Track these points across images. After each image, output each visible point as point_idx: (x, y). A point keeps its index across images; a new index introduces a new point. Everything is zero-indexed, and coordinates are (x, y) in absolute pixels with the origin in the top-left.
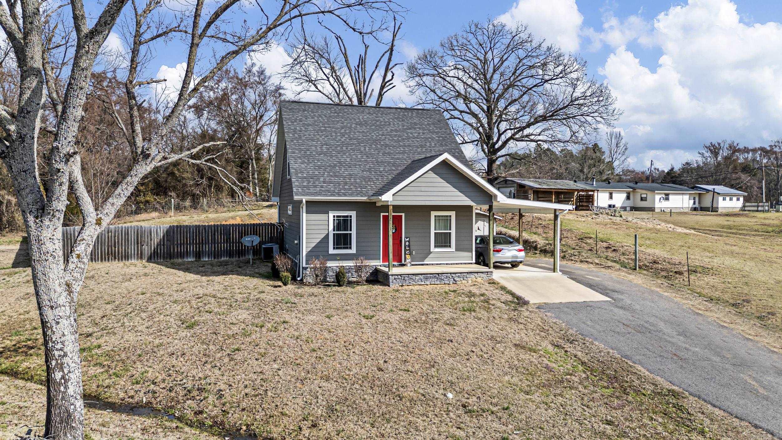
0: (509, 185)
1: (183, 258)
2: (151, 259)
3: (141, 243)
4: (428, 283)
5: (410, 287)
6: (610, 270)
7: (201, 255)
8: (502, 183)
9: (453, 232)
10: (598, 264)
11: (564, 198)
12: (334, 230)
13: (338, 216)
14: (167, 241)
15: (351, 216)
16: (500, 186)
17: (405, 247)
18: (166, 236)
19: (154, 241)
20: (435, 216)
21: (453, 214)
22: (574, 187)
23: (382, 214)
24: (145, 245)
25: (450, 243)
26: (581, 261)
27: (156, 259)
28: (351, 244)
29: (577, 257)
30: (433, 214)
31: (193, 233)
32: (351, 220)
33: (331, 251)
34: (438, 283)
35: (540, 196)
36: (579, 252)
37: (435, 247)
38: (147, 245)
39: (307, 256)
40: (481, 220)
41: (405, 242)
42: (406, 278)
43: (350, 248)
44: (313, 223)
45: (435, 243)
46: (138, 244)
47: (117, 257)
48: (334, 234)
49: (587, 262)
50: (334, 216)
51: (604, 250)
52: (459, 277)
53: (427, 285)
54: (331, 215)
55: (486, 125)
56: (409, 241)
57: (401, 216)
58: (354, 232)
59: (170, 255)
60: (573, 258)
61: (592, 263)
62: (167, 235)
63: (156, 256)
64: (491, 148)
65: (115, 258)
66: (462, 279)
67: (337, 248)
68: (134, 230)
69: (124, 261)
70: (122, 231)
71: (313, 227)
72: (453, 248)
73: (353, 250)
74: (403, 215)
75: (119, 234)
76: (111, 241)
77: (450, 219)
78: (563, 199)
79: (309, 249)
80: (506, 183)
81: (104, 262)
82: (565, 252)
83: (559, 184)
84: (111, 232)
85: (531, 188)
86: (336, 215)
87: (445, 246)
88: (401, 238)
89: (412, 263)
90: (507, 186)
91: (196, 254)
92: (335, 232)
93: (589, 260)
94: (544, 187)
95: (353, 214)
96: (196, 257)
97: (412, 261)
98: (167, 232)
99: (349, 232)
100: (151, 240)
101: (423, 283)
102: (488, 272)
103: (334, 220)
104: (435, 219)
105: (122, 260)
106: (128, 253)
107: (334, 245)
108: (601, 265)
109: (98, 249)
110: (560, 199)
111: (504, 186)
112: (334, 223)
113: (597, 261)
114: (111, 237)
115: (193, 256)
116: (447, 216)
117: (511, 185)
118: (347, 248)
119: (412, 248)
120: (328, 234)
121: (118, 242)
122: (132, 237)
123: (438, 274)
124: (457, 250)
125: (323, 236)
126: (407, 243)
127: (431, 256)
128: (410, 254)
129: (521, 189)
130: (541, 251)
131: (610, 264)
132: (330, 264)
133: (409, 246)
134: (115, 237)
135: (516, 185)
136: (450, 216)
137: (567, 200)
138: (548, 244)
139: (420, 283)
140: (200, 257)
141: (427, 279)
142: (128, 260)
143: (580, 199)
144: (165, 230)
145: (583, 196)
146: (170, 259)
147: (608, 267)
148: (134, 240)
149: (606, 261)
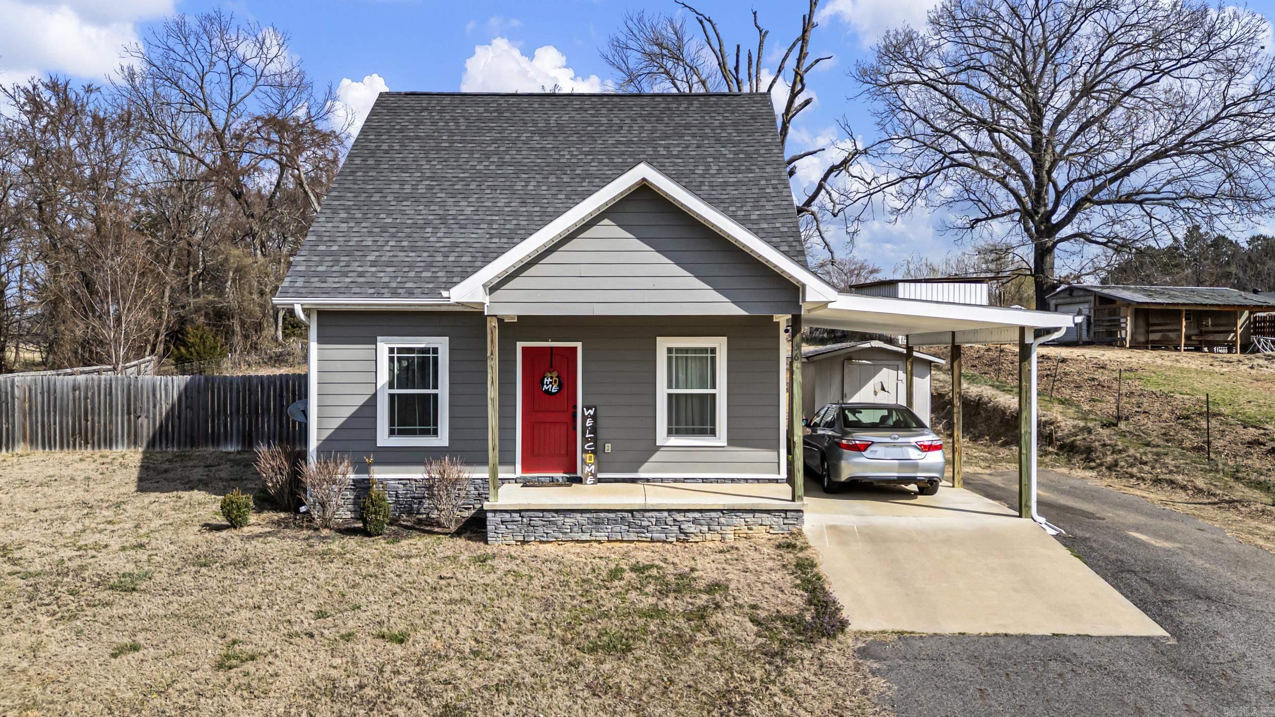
0: (1078, 300)
1: (218, 445)
2: (154, 446)
3: (135, 412)
4: (602, 536)
5: (548, 546)
6: (1231, 515)
7: (254, 439)
8: (1062, 295)
9: (721, 392)
10: (1200, 491)
11: (1213, 325)
12: (391, 386)
13: (400, 350)
14: (186, 408)
15: (435, 350)
16: (1060, 301)
17: (584, 433)
18: (183, 398)
19: (161, 408)
20: (670, 350)
21: (720, 344)
22: (1242, 301)
23: (520, 345)
24: (143, 416)
25: (713, 422)
26: (1157, 481)
27: (164, 446)
28: (436, 424)
29: (1147, 468)
30: (663, 344)
31: (238, 393)
32: (436, 360)
33: (384, 439)
34: (633, 536)
35: (1152, 321)
36: (1157, 454)
37: (670, 432)
38: (147, 417)
39: (320, 450)
40: (888, 367)
41: (584, 418)
42: (537, 522)
43: (435, 433)
44: (339, 366)
45: (670, 422)
46: (129, 413)
47: (90, 441)
48: (392, 396)
49: (1171, 482)
50: (391, 350)
51: (1243, 449)
52: (695, 521)
53: (600, 542)
54: (383, 347)
55: (1032, 178)
56: (594, 417)
57: (575, 349)
58: (443, 391)
59: (192, 438)
60: (1134, 470)
61: (1184, 488)
62: (187, 397)
63: (164, 442)
64: (1042, 223)
65: (87, 443)
66: (705, 529)
67: (402, 433)
68: (123, 384)
69: (102, 449)
70: (99, 387)
71: (337, 378)
72: (721, 439)
73: (442, 439)
74: (579, 345)
75: (93, 394)
76: (80, 406)
77: (713, 360)
78: (1210, 328)
79: (326, 434)
80: (1071, 295)
81: (66, 449)
82: (1120, 451)
83: (1199, 294)
84: (79, 388)
85: (1128, 303)
86: (396, 346)
87: (702, 432)
88: (575, 407)
89: (600, 476)
90: (1074, 300)
91: (244, 436)
92: (396, 391)
93: (1179, 478)
94: (1158, 301)
95: (442, 344)
96: (244, 445)
97: (599, 470)
98: (186, 388)
99: (431, 391)
100: (155, 407)
101: (586, 537)
102: (785, 511)
103: (391, 360)
104: (670, 359)
105: (99, 448)
106: (111, 432)
107: (392, 423)
108: (1211, 494)
109: (55, 423)
110: (1204, 329)
111: (1068, 300)
112: (391, 370)
113: (1200, 483)
114: (80, 398)
115: (238, 442)
116: (705, 350)
117: (1082, 299)
118: (425, 433)
119: (602, 434)
120: (375, 395)
121: (93, 409)
122: (119, 398)
123: (631, 511)
124: (733, 441)
125: (361, 401)
126: (589, 423)
127: (657, 456)
128: (593, 452)
129: (1103, 307)
130: (1061, 447)
131: (1240, 491)
132: (378, 473)
133: (594, 430)
134: (86, 398)
135: (1092, 298)
136: (713, 351)
137: (1222, 329)
138: (1083, 429)
139: (577, 536)
140: (251, 445)
141: (598, 523)
142: (111, 447)
143: (1255, 328)
144: (182, 387)
145: (1263, 320)
146: (192, 447)
147: (1231, 502)
148: (123, 406)
149: (1231, 482)
